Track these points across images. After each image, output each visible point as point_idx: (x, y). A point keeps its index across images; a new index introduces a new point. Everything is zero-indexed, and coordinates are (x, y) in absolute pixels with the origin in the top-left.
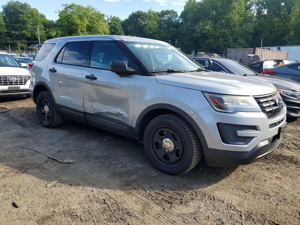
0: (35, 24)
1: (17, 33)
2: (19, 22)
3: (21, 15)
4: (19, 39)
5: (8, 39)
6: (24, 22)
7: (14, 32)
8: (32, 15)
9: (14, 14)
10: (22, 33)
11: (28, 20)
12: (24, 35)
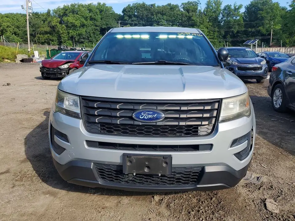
0: (273, 18)
1: (253, 30)
2: (257, 19)
3: (261, 12)
4: (253, 36)
5: (244, 37)
6: (263, 18)
7: (250, 30)
8: (272, 9)
9: (254, 12)
10: (258, 29)
11: (266, 16)
12: (259, 32)
